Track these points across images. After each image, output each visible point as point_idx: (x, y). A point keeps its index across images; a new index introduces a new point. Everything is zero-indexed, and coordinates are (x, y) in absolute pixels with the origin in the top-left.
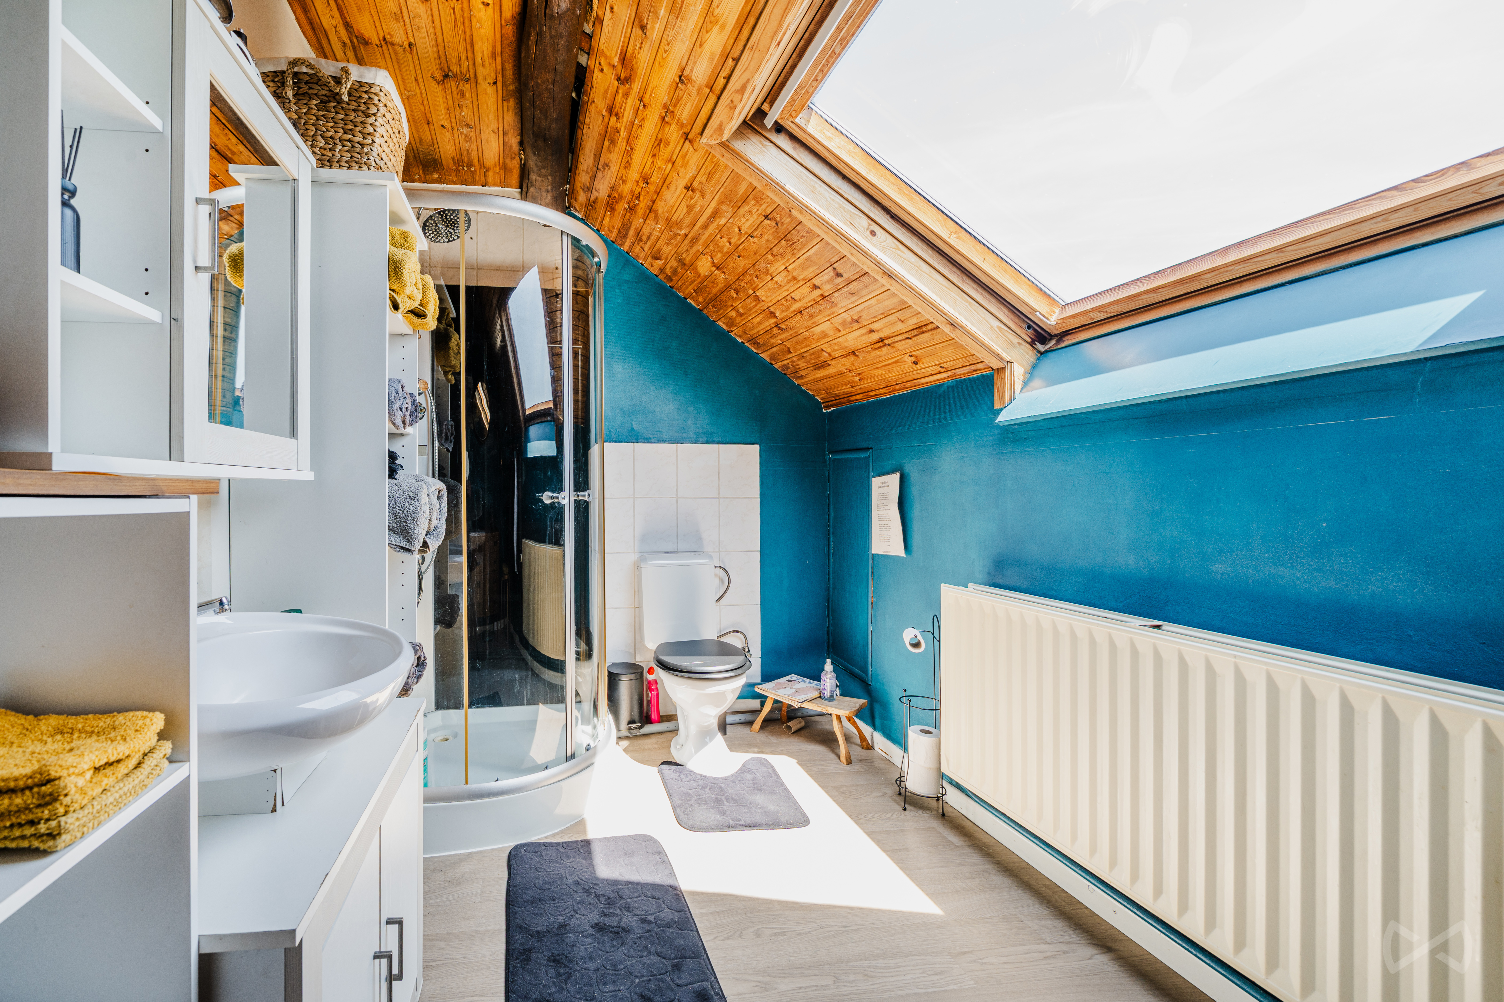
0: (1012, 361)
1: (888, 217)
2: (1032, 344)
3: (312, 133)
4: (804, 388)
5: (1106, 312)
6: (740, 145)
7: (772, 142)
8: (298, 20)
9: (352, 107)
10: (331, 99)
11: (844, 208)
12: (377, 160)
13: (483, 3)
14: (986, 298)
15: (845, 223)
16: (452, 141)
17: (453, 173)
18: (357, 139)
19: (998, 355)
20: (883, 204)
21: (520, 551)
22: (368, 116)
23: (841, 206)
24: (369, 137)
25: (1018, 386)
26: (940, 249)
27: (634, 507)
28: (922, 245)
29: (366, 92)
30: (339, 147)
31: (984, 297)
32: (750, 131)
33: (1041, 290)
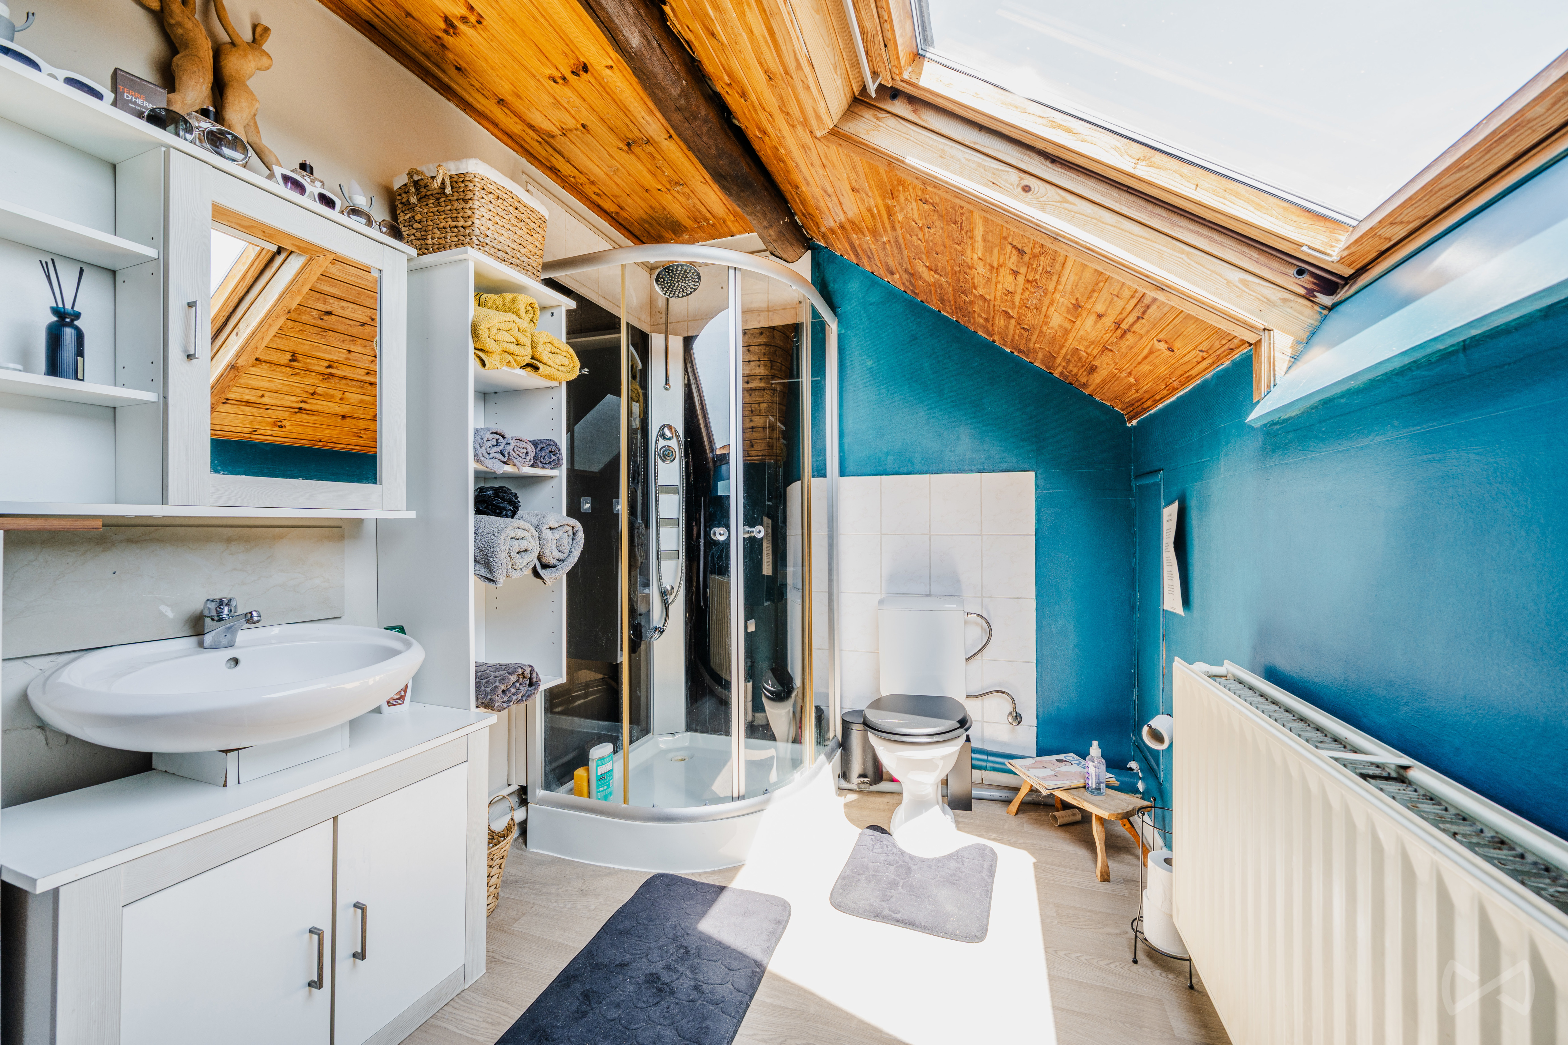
0: (1270, 327)
1: (1048, 163)
2: (1309, 296)
3: (431, 228)
4: (1098, 399)
5: (1402, 223)
6: (851, 128)
7: (888, 112)
8: (492, 133)
9: (455, 198)
10: (442, 195)
11: (984, 167)
12: (481, 239)
13: (607, 67)
14: (1216, 242)
15: (986, 185)
16: (675, 201)
17: (698, 230)
18: (460, 224)
19: (1245, 323)
20: (1037, 146)
21: (706, 586)
22: (466, 201)
23: (979, 165)
24: (469, 220)
25: (1282, 364)
26: (1129, 187)
27: (881, 544)
28: (1102, 188)
29: (463, 182)
30: (449, 234)
31: (1212, 240)
32: (862, 107)
33: (1309, 211)
